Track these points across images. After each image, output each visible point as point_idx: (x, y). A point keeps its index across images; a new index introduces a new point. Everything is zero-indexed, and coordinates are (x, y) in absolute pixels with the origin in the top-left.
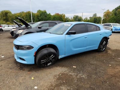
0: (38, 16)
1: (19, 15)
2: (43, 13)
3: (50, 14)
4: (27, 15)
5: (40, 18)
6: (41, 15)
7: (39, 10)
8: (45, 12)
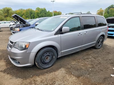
0: (38, 13)
1: (19, 11)
2: (43, 10)
3: (49, 11)
4: (27, 13)
5: (40, 15)
6: (41, 12)
7: (38, 8)
8: (45, 10)
